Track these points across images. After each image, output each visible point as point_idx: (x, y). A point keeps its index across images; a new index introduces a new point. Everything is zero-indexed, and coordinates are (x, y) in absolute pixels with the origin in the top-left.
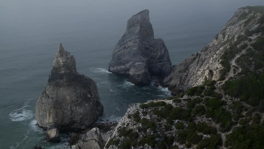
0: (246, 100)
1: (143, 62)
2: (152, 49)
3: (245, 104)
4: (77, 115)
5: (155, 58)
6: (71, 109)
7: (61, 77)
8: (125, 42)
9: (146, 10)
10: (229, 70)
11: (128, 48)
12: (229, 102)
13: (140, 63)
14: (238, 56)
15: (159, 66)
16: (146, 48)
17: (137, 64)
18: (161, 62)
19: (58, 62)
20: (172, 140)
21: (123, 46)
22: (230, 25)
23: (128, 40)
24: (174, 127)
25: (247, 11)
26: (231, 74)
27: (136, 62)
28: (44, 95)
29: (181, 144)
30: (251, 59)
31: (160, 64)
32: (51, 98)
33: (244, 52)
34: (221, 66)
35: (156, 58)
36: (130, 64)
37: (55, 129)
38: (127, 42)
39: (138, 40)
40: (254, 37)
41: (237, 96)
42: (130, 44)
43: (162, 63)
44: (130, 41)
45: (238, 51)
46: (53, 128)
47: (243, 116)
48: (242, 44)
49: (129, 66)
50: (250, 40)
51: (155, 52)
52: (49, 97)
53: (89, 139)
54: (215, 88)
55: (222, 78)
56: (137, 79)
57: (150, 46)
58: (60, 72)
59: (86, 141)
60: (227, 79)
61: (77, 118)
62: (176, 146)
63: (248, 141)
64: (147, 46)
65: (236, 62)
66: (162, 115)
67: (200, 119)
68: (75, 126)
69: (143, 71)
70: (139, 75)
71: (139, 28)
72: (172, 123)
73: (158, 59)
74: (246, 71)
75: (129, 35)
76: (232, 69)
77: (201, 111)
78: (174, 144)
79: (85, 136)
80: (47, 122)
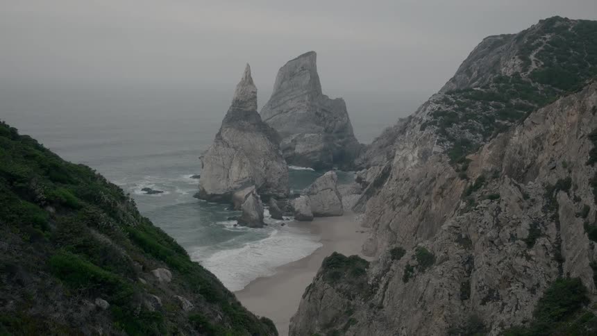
0: (558, 86)
1: (319, 132)
2: (326, 115)
3: (557, 89)
4: (275, 174)
5: (332, 131)
6: (265, 164)
7: (246, 116)
8: (281, 101)
9: (313, 52)
10: (530, 63)
11: (287, 112)
12: (540, 88)
13: (313, 135)
14: (535, 52)
15: (338, 145)
16: (317, 113)
17: (307, 136)
18: (341, 137)
20: (493, 118)
21: (278, 109)
23: (288, 98)
24: (491, 108)
25: (500, 39)
26: (534, 66)
27: (306, 133)
28: (220, 143)
29: (503, 120)
30: (551, 54)
31: (340, 140)
32: (234, 148)
33: (540, 48)
34: (519, 61)
35: (334, 131)
36: (293, 138)
37: (254, 186)
38: (285, 102)
39: (306, 98)
40: (548, 36)
41: (547, 83)
42: (291, 104)
43: (343, 140)
44: (292, 99)
48: (537, 41)
49: (290, 141)
50: (545, 39)
51: (330, 122)
52: (228, 146)
53: (320, 188)
54: (521, 78)
55: (525, 70)
56: (312, 158)
57: (323, 110)
58: (245, 110)
59: (313, 194)
60: (531, 70)
61: (275, 179)
62: (498, 123)
64: (318, 111)
65: (535, 57)
66: (475, 99)
68: (270, 192)
69: (322, 145)
70: (314, 153)
71: (308, 78)
72: (488, 105)
73: (337, 132)
74: (549, 64)
75: (290, 90)
76: (533, 63)
77: (513, 95)
78: (496, 121)
79: (313, 186)
80: (235, 179)
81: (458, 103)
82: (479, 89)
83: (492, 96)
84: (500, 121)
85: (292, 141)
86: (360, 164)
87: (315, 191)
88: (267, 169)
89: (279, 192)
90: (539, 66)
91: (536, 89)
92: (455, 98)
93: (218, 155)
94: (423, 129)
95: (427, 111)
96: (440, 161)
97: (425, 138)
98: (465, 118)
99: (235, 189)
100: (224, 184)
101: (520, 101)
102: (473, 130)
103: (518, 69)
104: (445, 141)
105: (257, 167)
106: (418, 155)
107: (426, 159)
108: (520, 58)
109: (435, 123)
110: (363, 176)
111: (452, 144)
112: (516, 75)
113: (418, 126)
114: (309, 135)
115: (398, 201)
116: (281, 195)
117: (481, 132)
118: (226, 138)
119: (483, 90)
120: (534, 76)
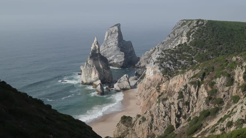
1: (122, 54)
2: (124, 47)
3: (198, 48)
4: (107, 75)
7: (96, 55)
9: (119, 24)
10: (190, 39)
11: (110, 47)
12: (193, 48)
14: (192, 34)
15: (129, 58)
18: (131, 55)
19: (95, 47)
20: (177, 60)
21: (107, 46)
22: (177, 29)
23: (110, 42)
25: (185, 21)
26: (191, 40)
29: (180, 60)
30: (197, 35)
31: (130, 56)
32: (92, 66)
33: (194, 33)
34: (186, 38)
35: (128, 53)
37: (100, 80)
38: (109, 44)
39: (117, 42)
40: (196, 28)
41: (195, 46)
43: (132, 56)
44: (112, 42)
45: (192, 33)
46: (98, 80)
47: (198, 52)
48: (192, 30)
49: (112, 58)
50: (195, 29)
51: (126, 50)
52: (90, 66)
54: (187, 44)
55: (188, 41)
56: (120, 64)
58: (95, 53)
59: (120, 82)
60: (190, 42)
61: (107, 77)
63: (201, 58)
64: (122, 46)
65: (192, 36)
66: (171, 53)
67: (184, 53)
68: (106, 81)
69: (123, 60)
71: (117, 34)
72: (175, 55)
74: (196, 39)
75: (111, 39)
76: (191, 38)
77: (184, 51)
78: (178, 60)
79: (120, 80)
80: (94, 78)
81: (166, 55)
82: (173, 49)
83: (177, 52)
87: (121, 81)
88: (104, 73)
89: (109, 80)
90: (193, 40)
91: (191, 48)
92: (165, 53)
93: (87, 69)
94: (154, 64)
95: (156, 58)
96: (159, 75)
97: (155, 67)
98: (167, 61)
99: (94, 81)
100: (90, 79)
101: (186, 53)
102: (170, 64)
103: (186, 41)
104: (161, 68)
105: (101, 73)
106: (153, 72)
107: (155, 73)
108: (187, 37)
109: (158, 62)
110: (138, 72)
111: (163, 69)
112: (185, 43)
113: (153, 63)
114: (119, 56)
115: (147, 87)
116: (110, 82)
117: (173, 65)
118: (89, 63)
119: (174, 50)
120: (191, 43)
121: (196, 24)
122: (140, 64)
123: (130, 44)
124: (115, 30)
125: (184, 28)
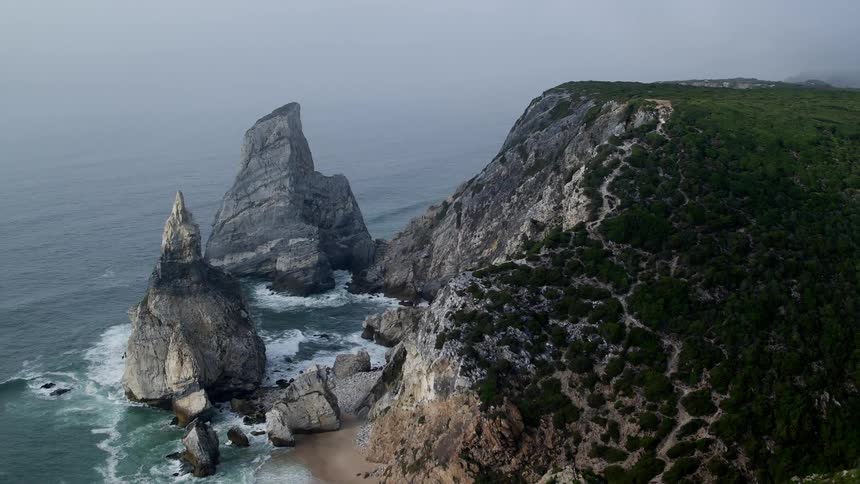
0: (641, 245)
1: (310, 235)
2: (320, 203)
3: (640, 251)
4: (236, 358)
5: (331, 226)
6: (220, 346)
7: (184, 271)
8: (250, 189)
9: (294, 104)
10: (601, 203)
11: (260, 205)
12: (616, 252)
13: (301, 240)
14: (608, 181)
15: (342, 246)
16: (306, 201)
17: (292, 242)
18: (347, 234)
19: (177, 236)
20: (546, 316)
21: (246, 200)
23: (259, 183)
24: (542, 298)
26: (607, 209)
27: (291, 237)
28: (148, 320)
29: (562, 319)
30: (632, 182)
31: (344, 238)
32: (168, 325)
33: (616, 172)
34: (585, 198)
35: (334, 226)
36: (273, 245)
37: (203, 392)
38: (256, 190)
39: (287, 183)
40: (626, 146)
41: (625, 242)
42: (266, 193)
44: (266, 186)
45: (607, 172)
46: (194, 391)
47: (643, 269)
48: (610, 159)
49: (269, 250)
50: (622, 152)
51: (328, 211)
52: (160, 323)
53: (302, 392)
54: (587, 233)
55: (593, 218)
56: (302, 279)
57: (316, 195)
58: (180, 261)
59: (293, 401)
60: (602, 218)
61: (236, 366)
62: (554, 325)
63: (661, 301)
64: (307, 197)
65: (609, 189)
66: (518, 283)
67: (579, 282)
68: (232, 386)
69: (315, 258)
70: (305, 270)
71: (288, 151)
72: (538, 293)
73: (338, 227)
74: (628, 203)
75: (262, 171)
76: (606, 201)
77: (577, 269)
78: (551, 322)
79: (291, 389)
80: (175, 379)
81: (493, 295)
82: (523, 261)
83: (544, 277)
84: (555, 321)
85: (271, 249)
86: (375, 280)
87: (296, 396)
88: (223, 351)
89: (246, 381)
90: (615, 207)
91: (609, 254)
92: (488, 284)
93: (146, 340)
94: (439, 346)
95: (446, 310)
96: (467, 403)
97: (443, 362)
98: (502, 327)
99: (176, 394)
100: (160, 383)
101: (586, 280)
102: (515, 345)
103: (585, 216)
104: (474, 368)
105: (208, 352)
106: (435, 386)
107: (447, 392)
108: (585, 193)
109: (456, 336)
110: (375, 324)
111: (484, 372)
112: (581, 226)
113: (433, 337)
114: (295, 241)
117: (528, 348)
118: (155, 312)
119: (530, 265)
120: (605, 228)
121: (621, 122)
122: (384, 272)
123: (340, 188)
124: (279, 133)
125: (564, 128)
